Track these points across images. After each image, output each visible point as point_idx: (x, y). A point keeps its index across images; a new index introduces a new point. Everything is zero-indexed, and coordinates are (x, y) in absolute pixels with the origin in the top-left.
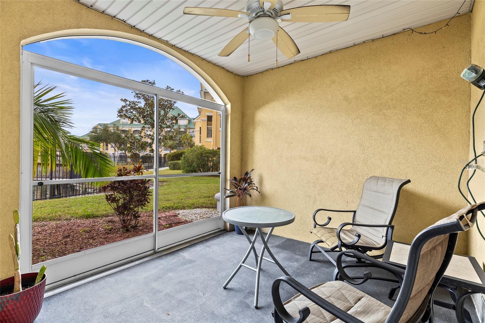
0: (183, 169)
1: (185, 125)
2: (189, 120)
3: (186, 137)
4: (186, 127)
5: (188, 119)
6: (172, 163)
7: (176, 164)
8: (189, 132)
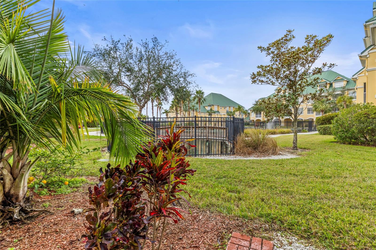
0: (335, 134)
1: (342, 87)
2: (348, 82)
3: (344, 99)
4: (343, 89)
5: (346, 80)
6: (322, 127)
7: (327, 129)
8: (348, 94)
